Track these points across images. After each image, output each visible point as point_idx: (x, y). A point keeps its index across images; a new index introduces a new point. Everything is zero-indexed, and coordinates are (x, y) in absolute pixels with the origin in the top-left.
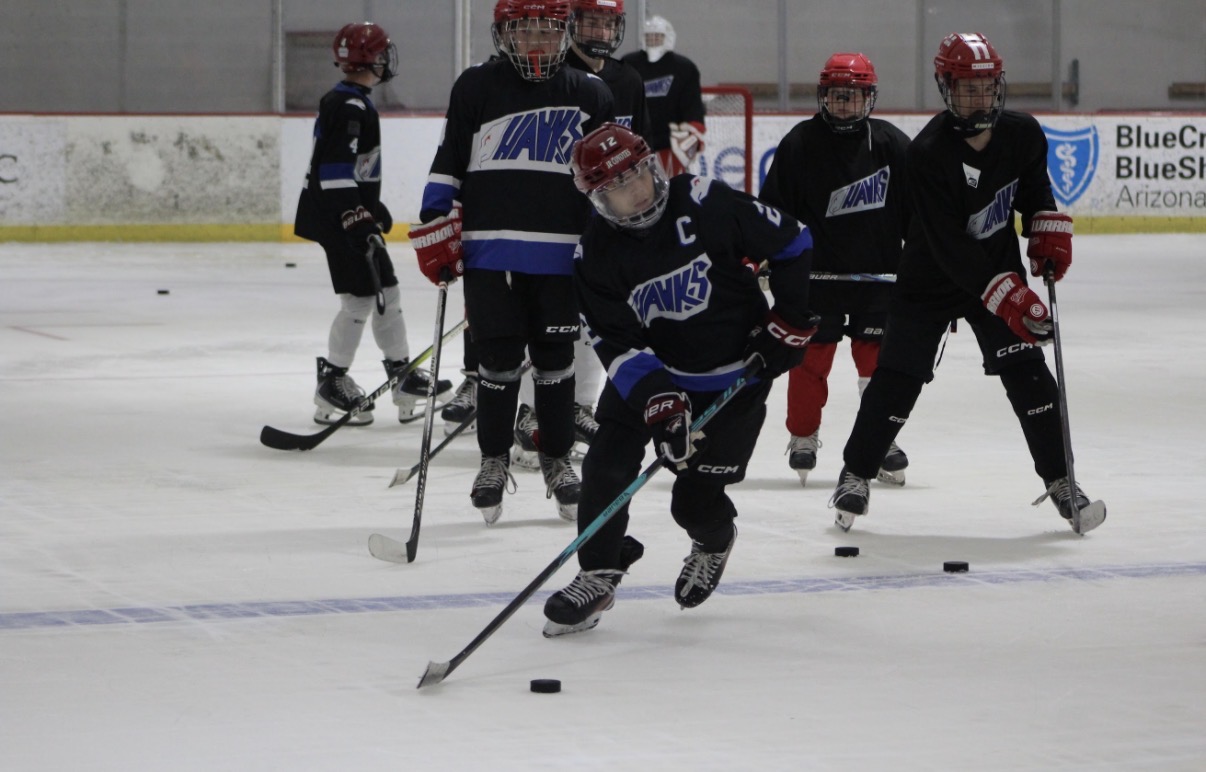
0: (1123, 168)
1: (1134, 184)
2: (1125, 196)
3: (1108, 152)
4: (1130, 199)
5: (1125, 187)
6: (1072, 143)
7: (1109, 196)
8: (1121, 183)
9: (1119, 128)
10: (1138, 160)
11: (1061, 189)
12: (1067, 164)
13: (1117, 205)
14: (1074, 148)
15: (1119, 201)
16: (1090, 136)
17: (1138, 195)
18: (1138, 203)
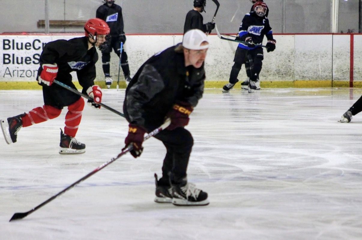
0: (6, 59)
1: (11, 66)
2: (8, 73)
4: (10, 74)
5: (8, 68)
8: (6, 66)
9: (4, 40)
10: (13, 55)
13: (4, 77)
15: (5, 74)
17: (14, 71)
18: (13, 75)
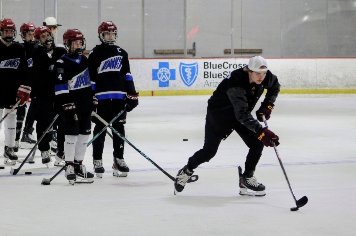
0: (206, 75)
1: (209, 79)
2: (207, 84)
3: (201, 70)
4: (208, 85)
5: (207, 81)
6: (190, 68)
7: (202, 84)
8: (205, 79)
9: (205, 63)
10: (210, 72)
11: (187, 82)
12: (189, 74)
13: (204, 86)
14: (191, 69)
15: (205, 85)
16: (195, 65)
17: (210, 83)
18: (210, 85)
